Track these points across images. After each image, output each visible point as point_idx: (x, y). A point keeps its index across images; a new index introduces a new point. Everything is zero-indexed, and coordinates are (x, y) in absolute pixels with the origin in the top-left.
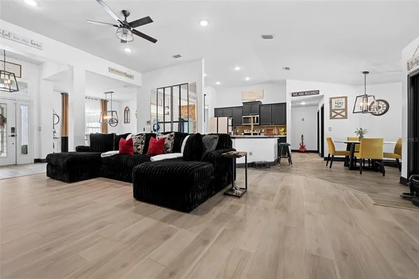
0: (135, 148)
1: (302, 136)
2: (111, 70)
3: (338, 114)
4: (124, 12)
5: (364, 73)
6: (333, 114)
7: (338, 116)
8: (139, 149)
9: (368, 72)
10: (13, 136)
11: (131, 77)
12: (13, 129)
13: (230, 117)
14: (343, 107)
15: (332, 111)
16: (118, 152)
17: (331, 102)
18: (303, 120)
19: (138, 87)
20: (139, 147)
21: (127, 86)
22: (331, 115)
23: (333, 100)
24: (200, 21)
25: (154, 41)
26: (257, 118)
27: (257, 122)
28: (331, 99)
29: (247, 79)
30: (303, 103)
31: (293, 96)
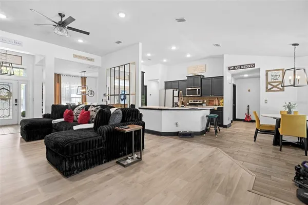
0: (75, 117)
1: (248, 106)
2: (75, 56)
3: (274, 87)
4: (60, 14)
5: (293, 45)
6: (270, 87)
7: (275, 89)
8: (77, 118)
9: (297, 45)
10: (16, 105)
11: (92, 60)
12: (16, 100)
13: (177, 89)
14: (280, 79)
15: (268, 83)
16: (63, 120)
17: (267, 75)
18: (249, 91)
19: (99, 67)
20: (78, 117)
21: (90, 67)
22: (267, 88)
23: (269, 72)
24: (118, 14)
25: (88, 34)
26: (199, 89)
27: (199, 94)
28: (267, 72)
29: (188, 56)
30: (246, 76)
31: (229, 70)
